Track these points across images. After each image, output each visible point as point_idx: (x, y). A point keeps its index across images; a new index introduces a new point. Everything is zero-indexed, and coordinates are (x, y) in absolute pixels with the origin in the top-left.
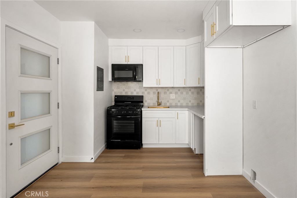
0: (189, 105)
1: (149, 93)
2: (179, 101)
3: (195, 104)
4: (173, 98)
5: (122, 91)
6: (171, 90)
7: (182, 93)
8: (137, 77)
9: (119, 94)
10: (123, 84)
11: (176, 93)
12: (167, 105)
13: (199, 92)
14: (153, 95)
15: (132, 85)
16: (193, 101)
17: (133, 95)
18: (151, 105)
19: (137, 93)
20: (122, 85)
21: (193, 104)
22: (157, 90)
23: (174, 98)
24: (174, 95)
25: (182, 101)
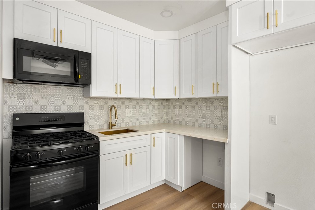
0: (149, 124)
1: (92, 108)
2: (138, 119)
3: (156, 122)
4: (129, 115)
5: (30, 104)
6: (127, 103)
7: (141, 107)
8: (80, 76)
9: (23, 111)
10: (35, 88)
11: (134, 107)
12: (121, 127)
13: (160, 106)
14: (100, 112)
15: (58, 91)
16: (153, 118)
17: (61, 112)
18: (96, 128)
19: (70, 107)
20: (31, 91)
21: (153, 122)
22: (106, 103)
23: (131, 115)
24: (132, 110)
25: (141, 119)
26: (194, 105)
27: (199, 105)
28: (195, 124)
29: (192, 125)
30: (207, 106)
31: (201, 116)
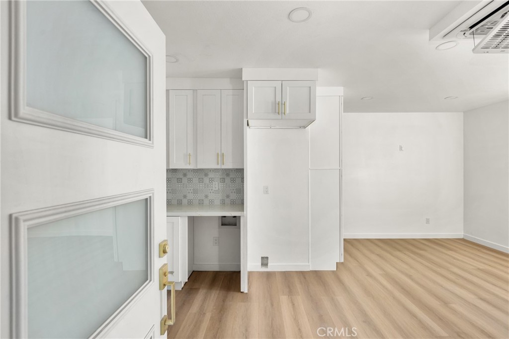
26: (181, 176)
27: (188, 177)
28: (182, 202)
29: (178, 204)
30: (199, 179)
31: (192, 191)
